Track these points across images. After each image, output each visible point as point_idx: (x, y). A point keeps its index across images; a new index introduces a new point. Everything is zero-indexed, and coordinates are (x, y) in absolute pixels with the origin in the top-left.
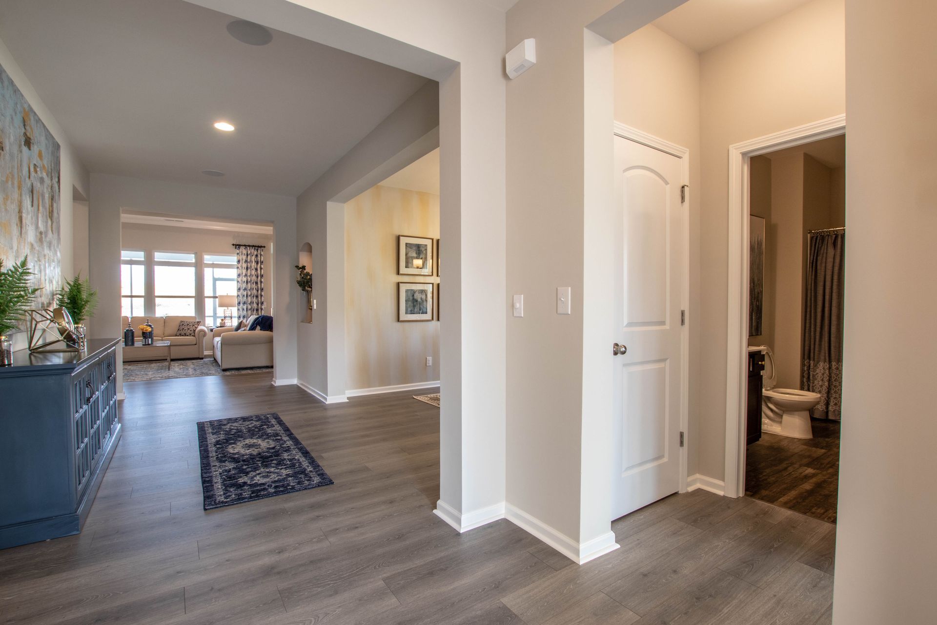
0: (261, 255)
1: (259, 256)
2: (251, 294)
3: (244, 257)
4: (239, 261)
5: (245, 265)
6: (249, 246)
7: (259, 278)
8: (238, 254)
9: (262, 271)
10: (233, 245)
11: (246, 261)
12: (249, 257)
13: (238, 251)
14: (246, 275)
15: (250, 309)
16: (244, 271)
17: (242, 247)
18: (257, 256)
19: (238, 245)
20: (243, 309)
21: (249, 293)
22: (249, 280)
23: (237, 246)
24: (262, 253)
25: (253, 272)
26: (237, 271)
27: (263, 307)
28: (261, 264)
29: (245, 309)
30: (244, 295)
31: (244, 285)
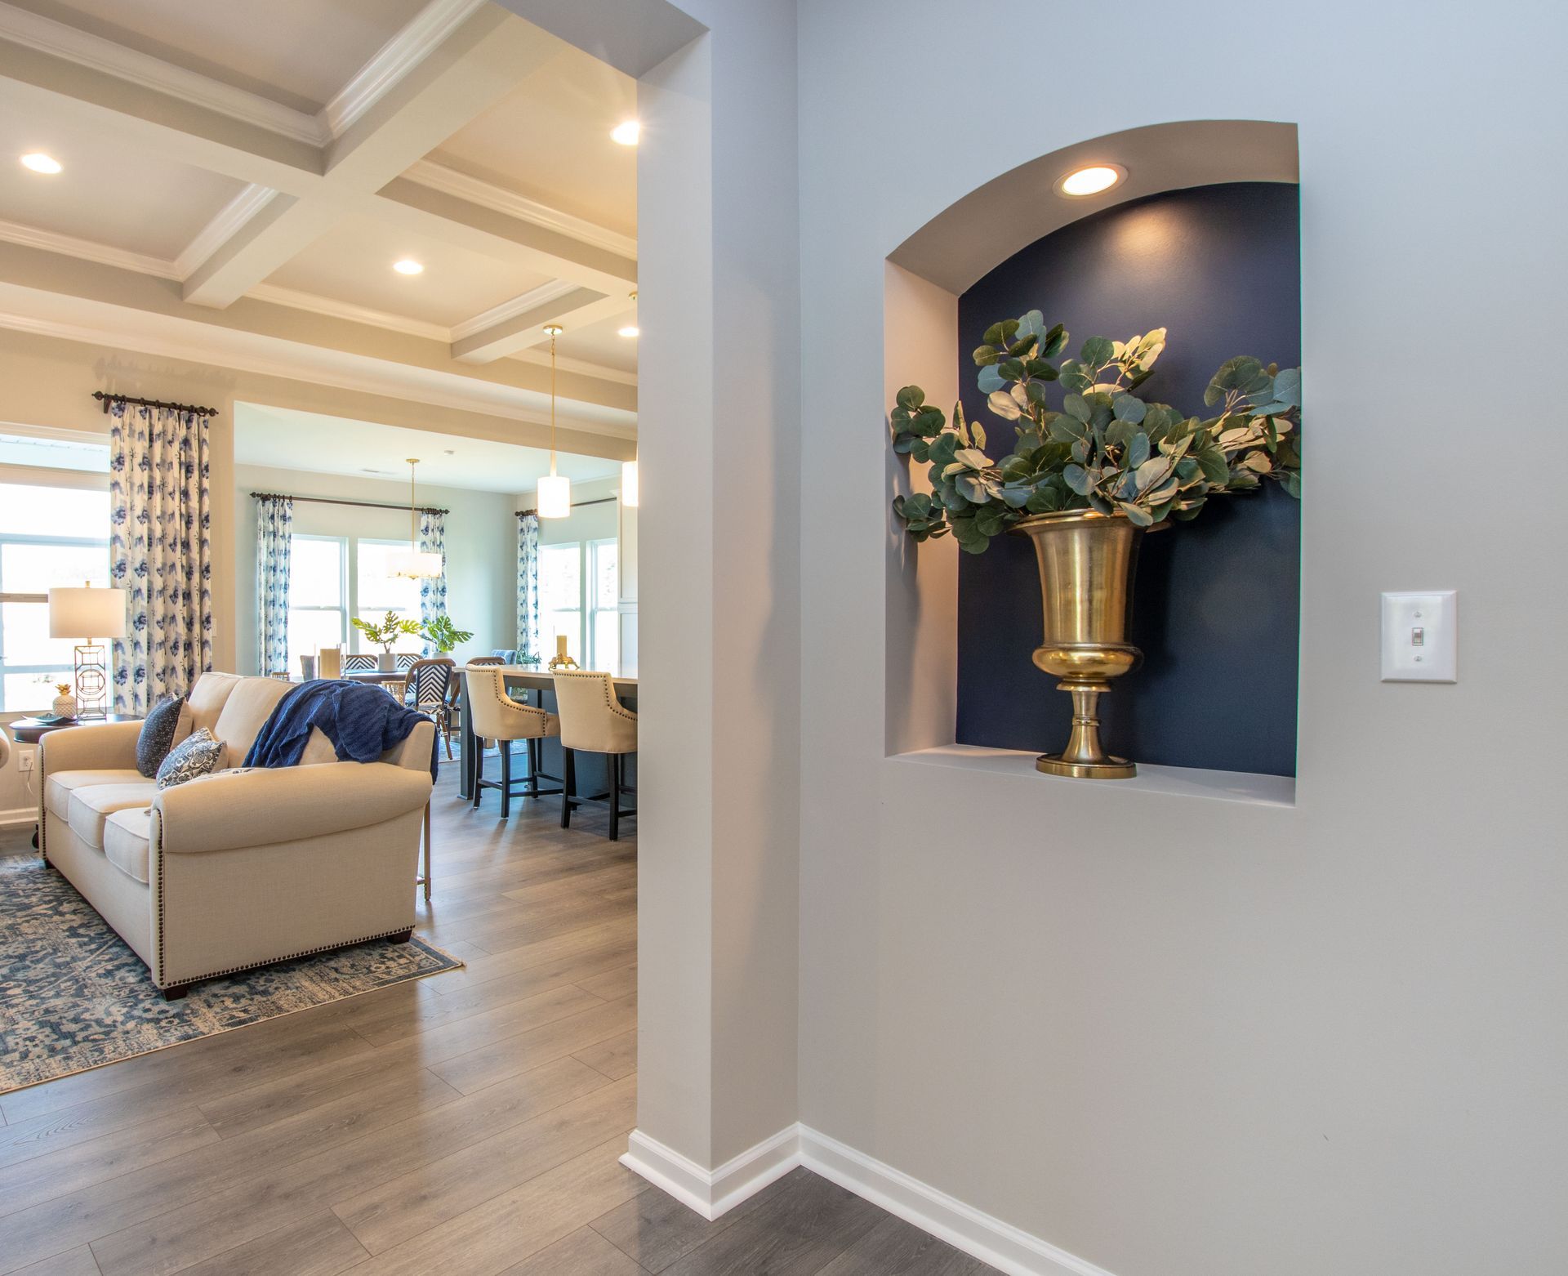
0: (201, 442)
1: (195, 444)
2: (164, 588)
3: (140, 447)
4: (119, 461)
5: (142, 477)
6: (158, 405)
7: (195, 526)
8: (116, 431)
9: (206, 499)
10: (98, 395)
11: (147, 462)
12: (158, 445)
13: (116, 422)
14: (146, 516)
15: (162, 644)
16: (140, 501)
17: (129, 407)
18: (186, 442)
19: (116, 398)
20: (136, 644)
21: (158, 583)
22: (158, 534)
23: (112, 402)
24: (206, 434)
25: (174, 505)
26: (114, 498)
27: (209, 635)
28: (201, 476)
29: (144, 645)
30: (139, 591)
31: (140, 554)
